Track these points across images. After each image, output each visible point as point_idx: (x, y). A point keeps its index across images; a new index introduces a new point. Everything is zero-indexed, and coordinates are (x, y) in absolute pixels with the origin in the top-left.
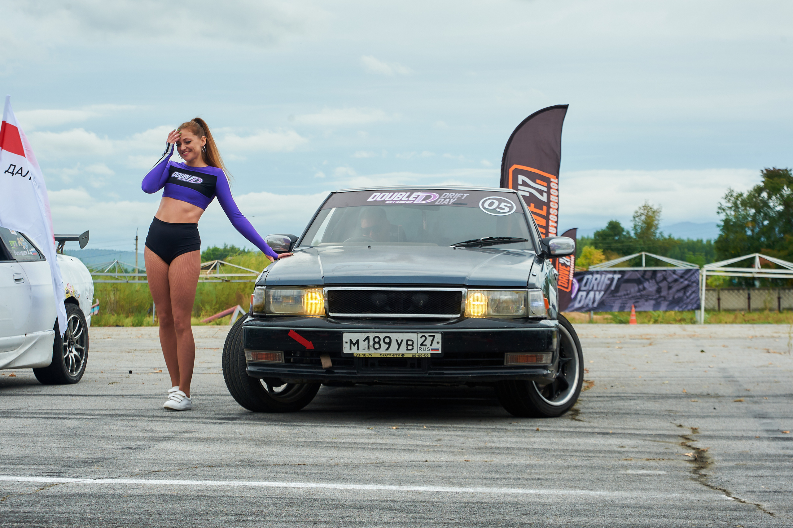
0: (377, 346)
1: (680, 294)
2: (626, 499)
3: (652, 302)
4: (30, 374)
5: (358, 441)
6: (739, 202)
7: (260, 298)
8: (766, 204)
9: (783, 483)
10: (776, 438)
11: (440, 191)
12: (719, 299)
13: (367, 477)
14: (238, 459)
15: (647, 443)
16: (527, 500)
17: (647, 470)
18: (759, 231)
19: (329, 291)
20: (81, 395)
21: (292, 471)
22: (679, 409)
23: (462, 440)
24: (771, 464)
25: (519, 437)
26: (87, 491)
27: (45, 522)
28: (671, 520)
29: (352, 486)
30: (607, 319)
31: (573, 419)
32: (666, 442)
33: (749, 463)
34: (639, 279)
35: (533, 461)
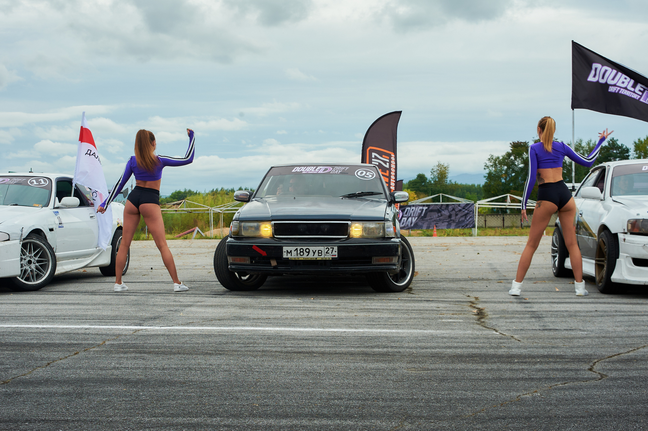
0: (302, 254)
1: (463, 219)
2: (444, 334)
3: (446, 223)
4: (98, 270)
5: (294, 306)
6: (497, 162)
7: (236, 227)
8: (513, 163)
9: (525, 325)
10: (521, 302)
11: (333, 166)
12: (485, 221)
13: (305, 325)
14: (232, 316)
15: (451, 305)
16: (392, 335)
17: (453, 319)
18: (509, 179)
19: (274, 224)
20: (130, 282)
21: (263, 322)
22: (467, 287)
23: (351, 305)
24: (518, 316)
25: (382, 303)
26: (159, 333)
27: (145, 348)
28: (468, 344)
29: (298, 329)
30: (419, 234)
31: (409, 293)
32: (461, 305)
33: (507, 316)
34: (438, 209)
35: (392, 316)
